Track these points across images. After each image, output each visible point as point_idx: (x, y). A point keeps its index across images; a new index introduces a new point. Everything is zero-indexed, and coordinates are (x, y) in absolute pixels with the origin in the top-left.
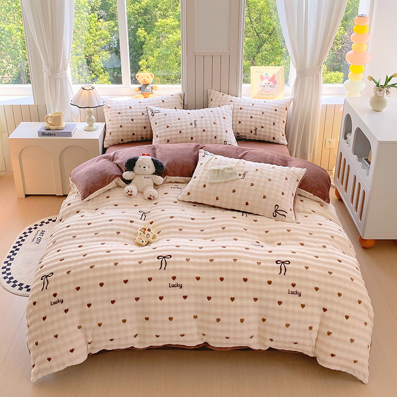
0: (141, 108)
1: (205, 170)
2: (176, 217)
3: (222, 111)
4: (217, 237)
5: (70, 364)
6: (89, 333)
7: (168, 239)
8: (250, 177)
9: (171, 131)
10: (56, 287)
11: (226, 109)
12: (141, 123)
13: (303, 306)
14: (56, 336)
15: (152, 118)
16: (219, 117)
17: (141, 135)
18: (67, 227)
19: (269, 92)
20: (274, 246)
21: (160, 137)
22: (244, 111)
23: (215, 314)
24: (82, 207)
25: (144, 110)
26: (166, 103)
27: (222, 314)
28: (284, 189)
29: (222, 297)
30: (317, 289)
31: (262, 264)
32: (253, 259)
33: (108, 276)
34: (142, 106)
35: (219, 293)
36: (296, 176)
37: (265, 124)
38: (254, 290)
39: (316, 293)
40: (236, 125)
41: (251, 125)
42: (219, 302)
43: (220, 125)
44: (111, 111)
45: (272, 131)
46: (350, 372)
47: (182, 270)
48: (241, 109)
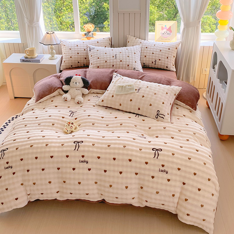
0: (84, 46)
1: (114, 86)
2: (92, 116)
3: (134, 49)
4: (116, 130)
5: (15, 208)
6: (28, 188)
7: (84, 130)
8: (143, 91)
9: (100, 61)
10: (8, 158)
11: (136, 48)
12: (83, 55)
13: (169, 180)
14: (7, 189)
15: (89, 53)
16: (132, 53)
17: (83, 63)
18: (23, 119)
19: (166, 37)
20: (154, 138)
21: (93, 64)
22: (149, 49)
23: (109, 182)
24: (35, 106)
25: (85, 48)
26: (100, 43)
27: (113, 182)
28: (164, 100)
29: (114, 171)
30: (179, 169)
31: (143, 150)
32: (137, 147)
33: (41, 153)
34: (85, 45)
35: (112, 168)
36: (174, 92)
37: (162, 58)
38: (136, 167)
39: (178, 172)
40: (143, 58)
41: (152, 58)
42: (112, 174)
43: (132, 57)
44: (65, 47)
45: (166, 63)
46: (200, 226)
47: (88, 151)
48: (147, 48)
